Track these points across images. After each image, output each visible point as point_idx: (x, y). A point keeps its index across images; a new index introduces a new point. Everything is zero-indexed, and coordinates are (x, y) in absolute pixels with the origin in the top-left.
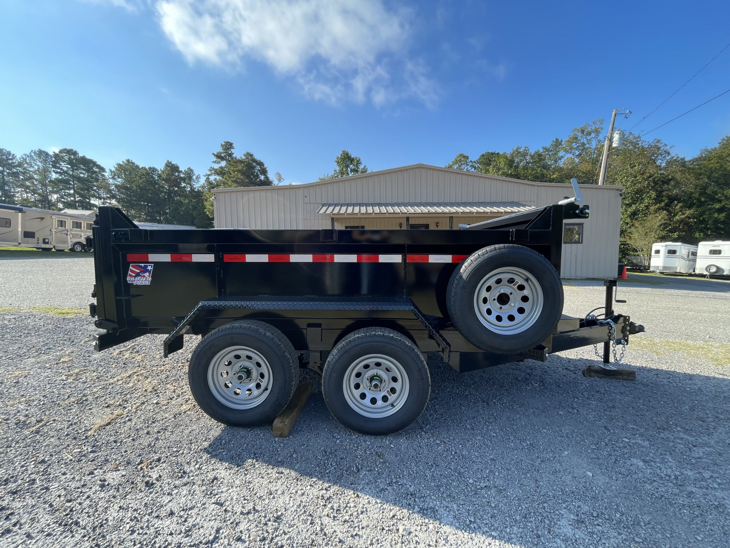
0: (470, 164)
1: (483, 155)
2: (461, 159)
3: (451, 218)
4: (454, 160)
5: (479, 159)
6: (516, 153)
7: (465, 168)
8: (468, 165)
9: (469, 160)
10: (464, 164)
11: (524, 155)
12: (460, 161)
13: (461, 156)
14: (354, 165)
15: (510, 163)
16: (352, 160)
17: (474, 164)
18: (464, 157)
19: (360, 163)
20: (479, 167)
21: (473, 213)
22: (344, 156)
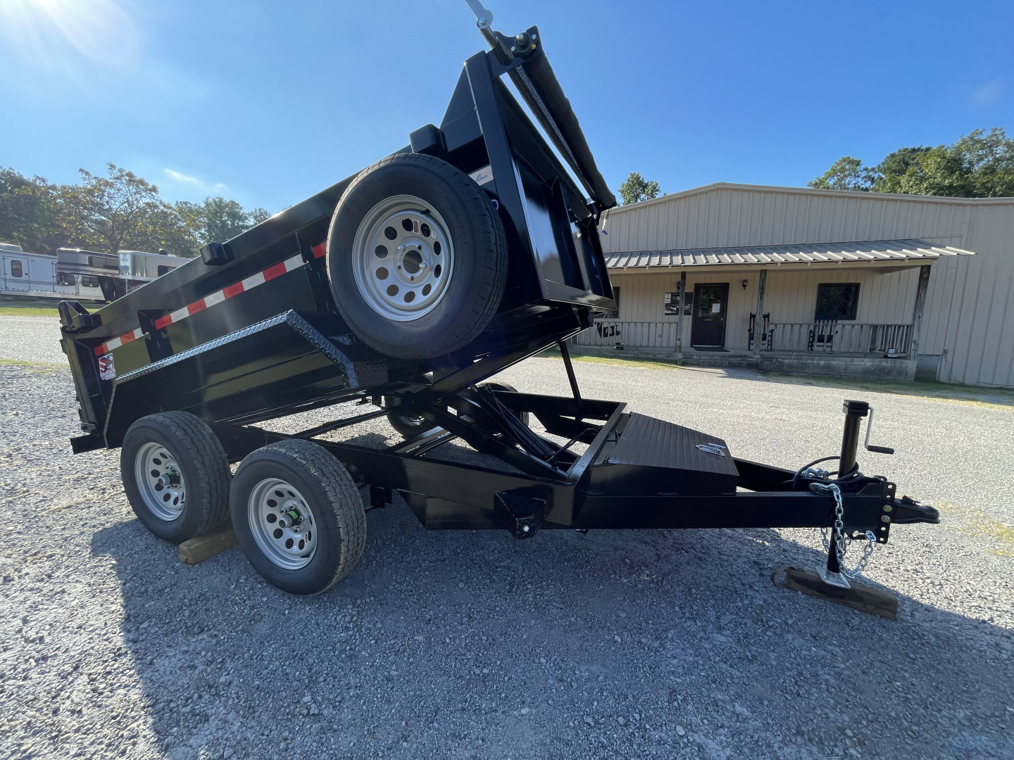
0: (864, 174)
1: (893, 156)
2: (843, 168)
3: (764, 272)
4: (829, 170)
5: (883, 164)
6: (970, 143)
7: (851, 182)
8: (859, 177)
9: (862, 167)
10: (850, 175)
11: (990, 146)
12: (843, 170)
13: (844, 161)
14: (647, 194)
15: (954, 164)
16: (644, 186)
17: (871, 173)
18: (851, 162)
19: (657, 190)
20: (881, 179)
21: (806, 263)
22: (633, 182)
